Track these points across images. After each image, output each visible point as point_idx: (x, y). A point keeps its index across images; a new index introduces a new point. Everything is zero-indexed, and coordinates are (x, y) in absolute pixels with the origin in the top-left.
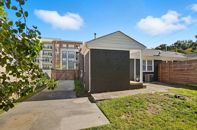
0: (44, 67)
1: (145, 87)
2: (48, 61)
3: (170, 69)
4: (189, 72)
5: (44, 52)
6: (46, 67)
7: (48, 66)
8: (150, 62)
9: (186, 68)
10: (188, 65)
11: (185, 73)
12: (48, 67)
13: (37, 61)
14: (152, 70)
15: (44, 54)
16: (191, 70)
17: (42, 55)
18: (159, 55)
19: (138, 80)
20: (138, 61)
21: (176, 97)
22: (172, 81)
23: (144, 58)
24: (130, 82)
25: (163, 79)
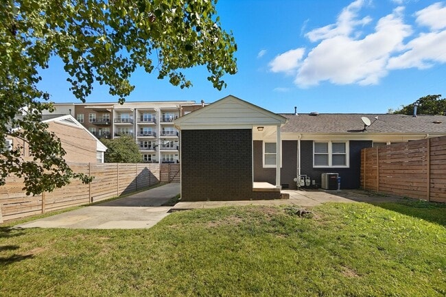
0: (164, 159)
1: (287, 196)
2: (172, 146)
3: (381, 161)
4: (414, 167)
5: (163, 129)
6: (168, 159)
7: (172, 155)
8: (338, 146)
9: (406, 161)
10: (412, 151)
11: (406, 171)
12: (172, 159)
13: (152, 147)
14: (345, 164)
15: (164, 132)
16: (417, 163)
17: (161, 135)
18: (365, 129)
19: (303, 185)
20: (307, 145)
21: (298, 213)
22: (383, 189)
23: (324, 138)
24: (252, 185)
25: (369, 184)
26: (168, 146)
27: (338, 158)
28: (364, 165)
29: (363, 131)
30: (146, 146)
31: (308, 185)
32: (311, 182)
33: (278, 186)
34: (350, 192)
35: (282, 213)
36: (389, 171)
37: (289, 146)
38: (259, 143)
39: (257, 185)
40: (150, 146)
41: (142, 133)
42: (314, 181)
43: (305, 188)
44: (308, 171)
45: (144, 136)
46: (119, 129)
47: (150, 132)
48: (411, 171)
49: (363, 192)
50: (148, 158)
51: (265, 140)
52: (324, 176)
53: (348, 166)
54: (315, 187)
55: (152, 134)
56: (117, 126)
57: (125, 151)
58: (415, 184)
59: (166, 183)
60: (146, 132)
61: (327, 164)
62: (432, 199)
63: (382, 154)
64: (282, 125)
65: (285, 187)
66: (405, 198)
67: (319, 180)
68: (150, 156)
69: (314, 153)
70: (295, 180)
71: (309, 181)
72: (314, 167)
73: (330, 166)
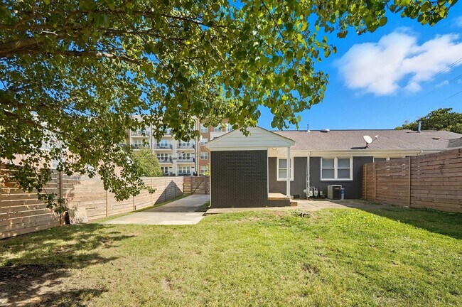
0: (180, 171)
1: (295, 204)
2: (188, 158)
3: (378, 175)
6: (184, 171)
7: (188, 168)
8: (343, 161)
11: (395, 184)
12: (188, 171)
13: (168, 160)
14: (349, 177)
17: (178, 148)
18: (367, 147)
19: (312, 195)
20: (315, 161)
21: (301, 215)
22: (379, 199)
23: (330, 155)
24: (267, 195)
25: (369, 195)
26: (184, 158)
27: (343, 172)
28: (366, 178)
29: (365, 148)
30: (162, 158)
31: (316, 195)
32: (319, 193)
33: (288, 196)
34: (351, 201)
35: (290, 215)
36: (383, 184)
37: (299, 161)
38: (274, 160)
39: (271, 195)
40: (166, 158)
41: (158, 145)
42: (321, 192)
43: (313, 198)
44: (316, 183)
45: (161, 148)
46: (136, 142)
47: (166, 145)
48: (399, 184)
49: (363, 201)
50: (164, 170)
51: (279, 157)
52: (330, 188)
53: (351, 179)
54: (322, 197)
55: (168, 146)
56: (134, 139)
57: (146, 164)
58: (401, 194)
59: (188, 195)
60: (162, 145)
61: (333, 177)
62: (412, 206)
63: (378, 169)
64: (291, 147)
65: (296, 197)
66: (393, 206)
67: (325, 192)
68: (166, 168)
69: (321, 168)
70: (305, 191)
71: (317, 192)
72: (322, 179)
73: (336, 179)
